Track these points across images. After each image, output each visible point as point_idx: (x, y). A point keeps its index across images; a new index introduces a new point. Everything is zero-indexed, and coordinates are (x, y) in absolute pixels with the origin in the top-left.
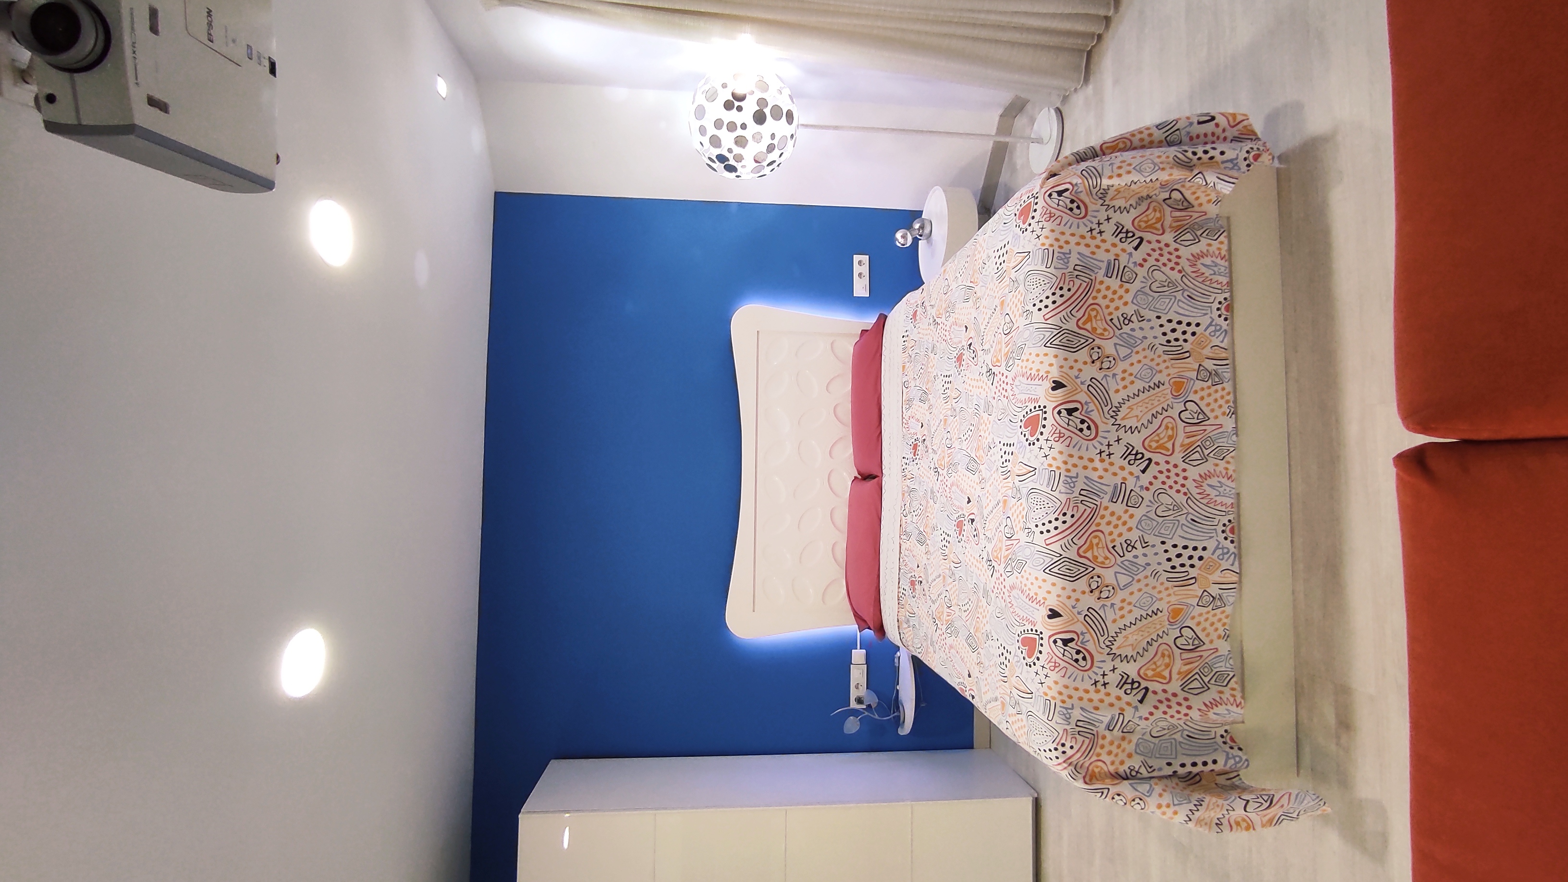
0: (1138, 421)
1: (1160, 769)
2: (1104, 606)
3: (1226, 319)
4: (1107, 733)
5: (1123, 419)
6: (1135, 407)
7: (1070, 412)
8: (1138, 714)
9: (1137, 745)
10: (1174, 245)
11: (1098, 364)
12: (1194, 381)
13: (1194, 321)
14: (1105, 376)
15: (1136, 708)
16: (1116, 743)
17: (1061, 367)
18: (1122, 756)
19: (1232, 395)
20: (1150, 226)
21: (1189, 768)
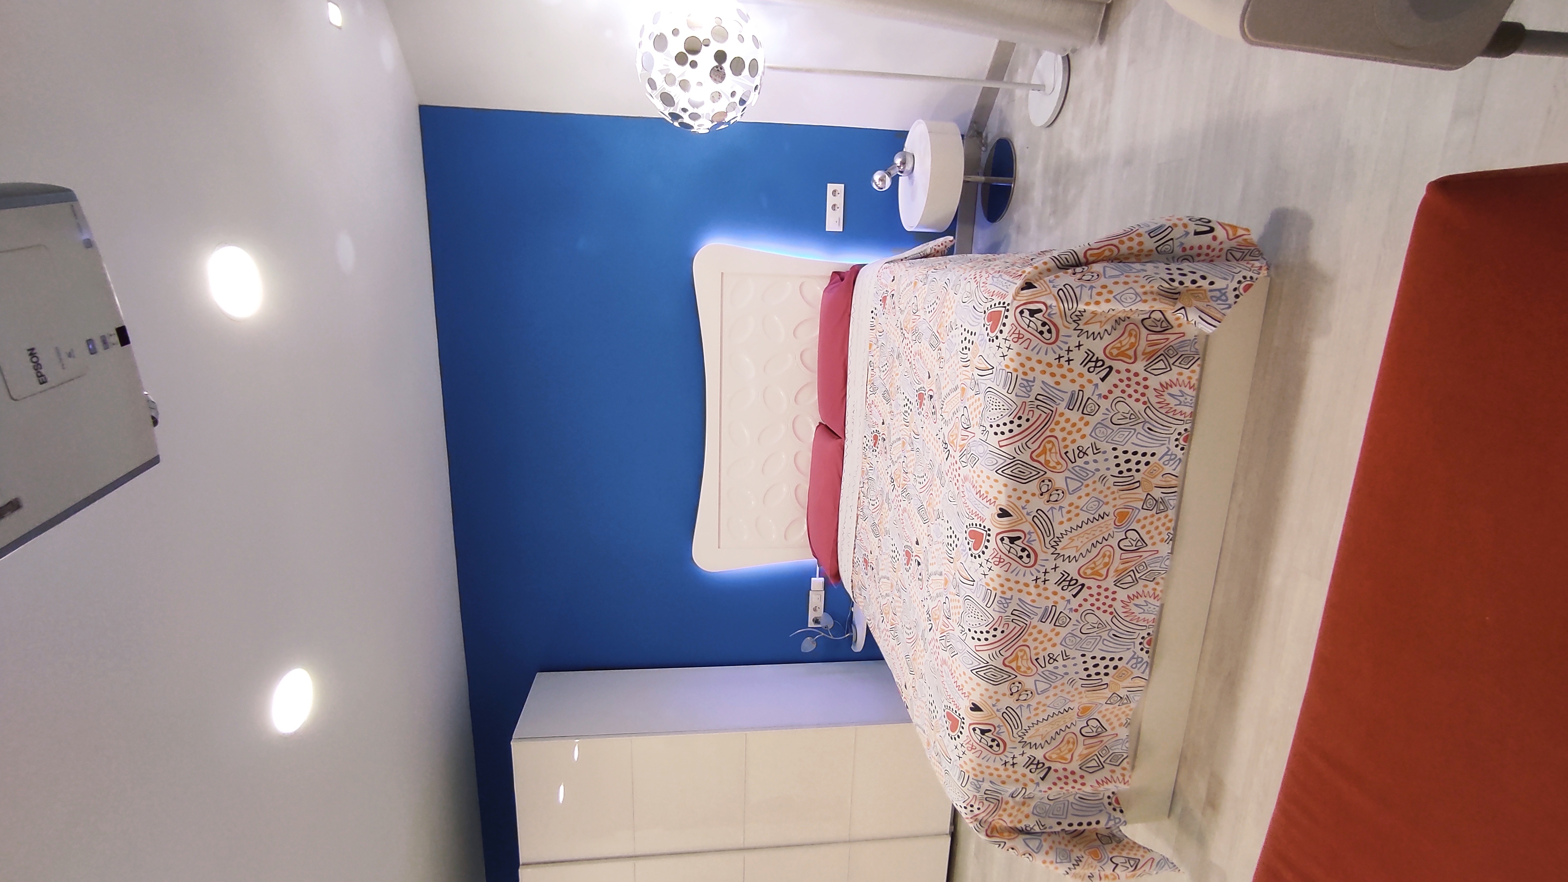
0: (1077, 551)
1: (1051, 827)
2: (1021, 706)
3: (1182, 449)
4: (1010, 799)
5: (1063, 549)
6: (1076, 538)
7: (1012, 540)
8: (1038, 789)
9: (1035, 807)
10: (1143, 374)
11: (1046, 496)
12: (1139, 510)
13: (1149, 452)
14: (1052, 508)
15: (1038, 784)
16: (1017, 808)
17: (1010, 497)
18: (1021, 816)
19: (1173, 522)
20: (1123, 354)
21: (1075, 827)
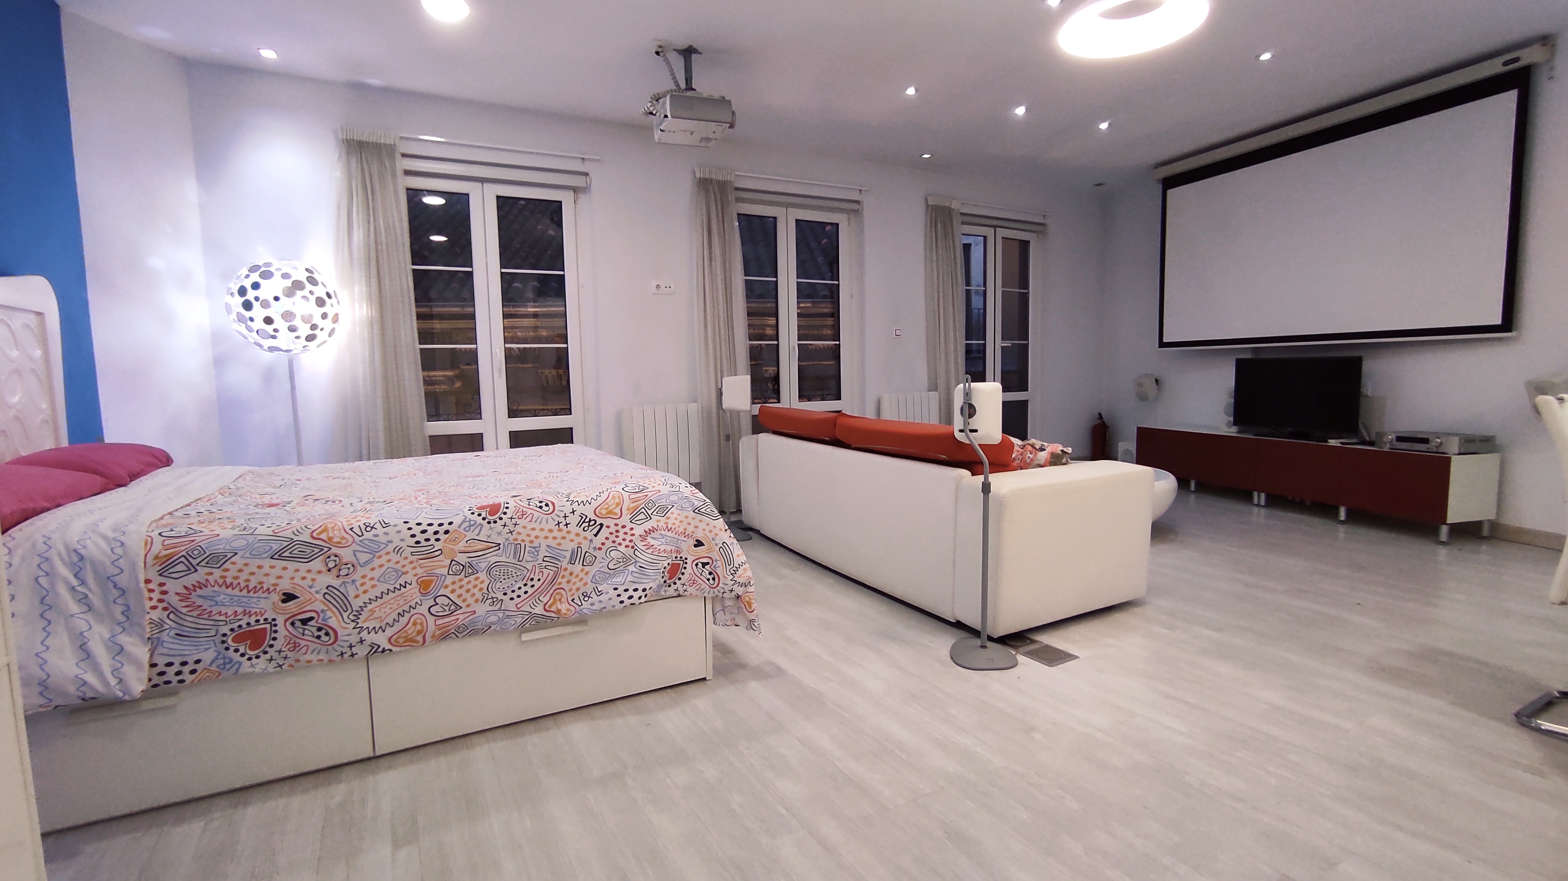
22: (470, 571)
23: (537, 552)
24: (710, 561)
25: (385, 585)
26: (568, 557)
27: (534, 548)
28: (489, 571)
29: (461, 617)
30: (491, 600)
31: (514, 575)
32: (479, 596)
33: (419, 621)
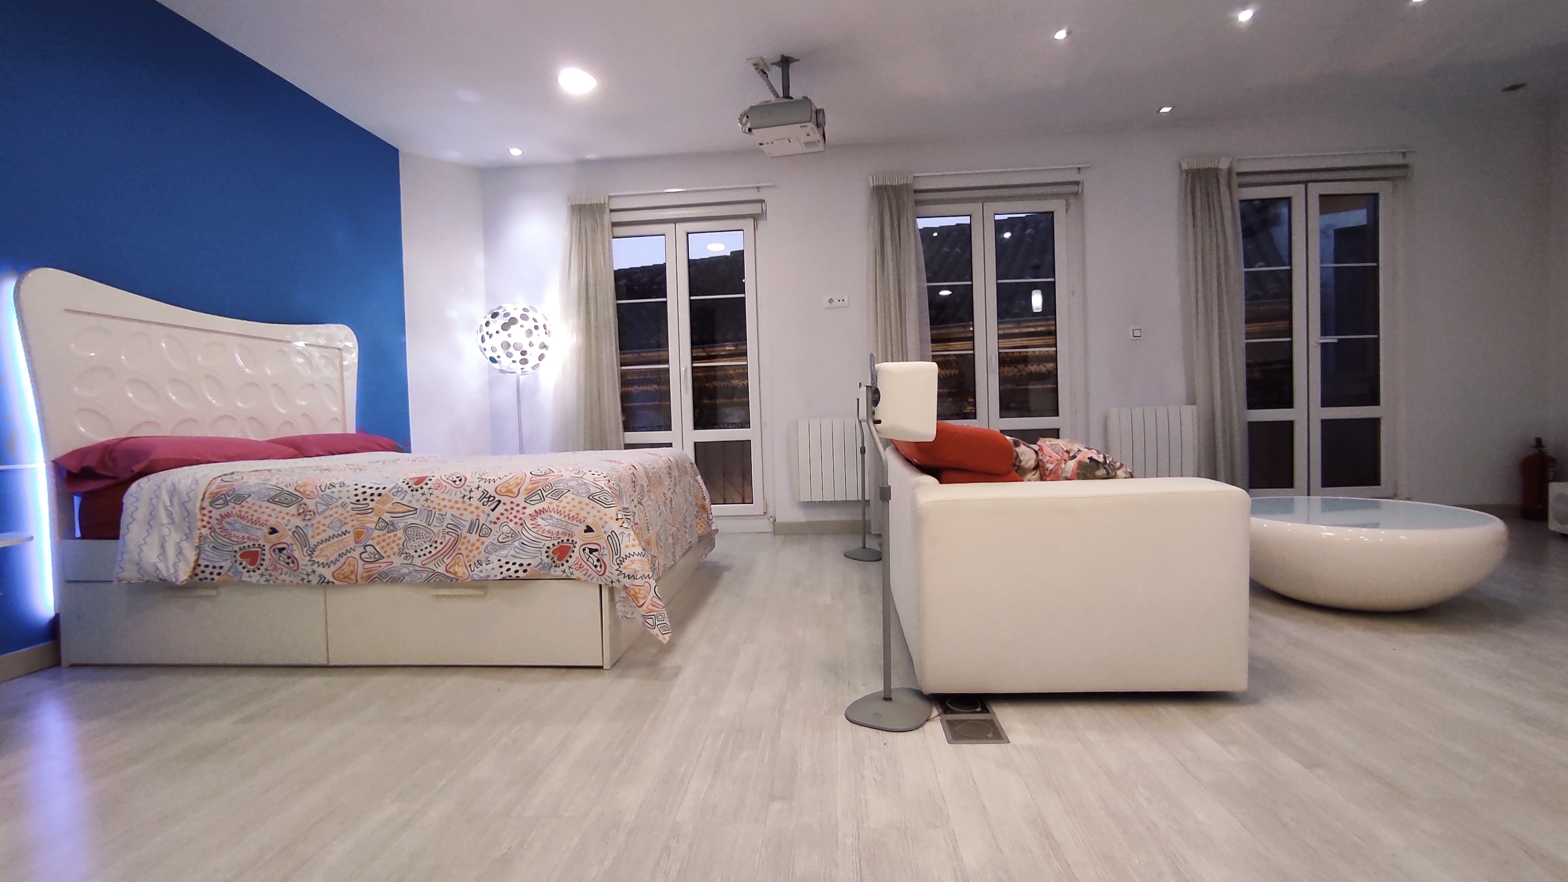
22: (392, 528)
23: (443, 518)
24: (599, 549)
25: (332, 531)
26: (467, 527)
27: (442, 515)
28: (405, 530)
29: (383, 565)
30: (405, 555)
31: (425, 536)
32: (396, 549)
33: (352, 563)
